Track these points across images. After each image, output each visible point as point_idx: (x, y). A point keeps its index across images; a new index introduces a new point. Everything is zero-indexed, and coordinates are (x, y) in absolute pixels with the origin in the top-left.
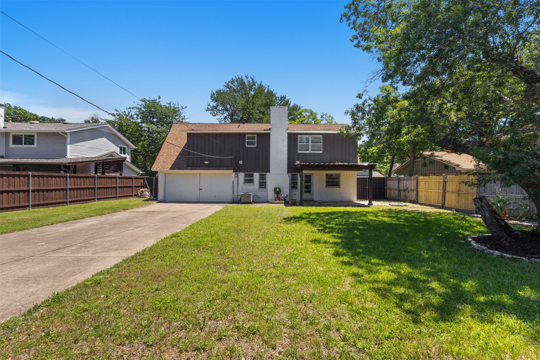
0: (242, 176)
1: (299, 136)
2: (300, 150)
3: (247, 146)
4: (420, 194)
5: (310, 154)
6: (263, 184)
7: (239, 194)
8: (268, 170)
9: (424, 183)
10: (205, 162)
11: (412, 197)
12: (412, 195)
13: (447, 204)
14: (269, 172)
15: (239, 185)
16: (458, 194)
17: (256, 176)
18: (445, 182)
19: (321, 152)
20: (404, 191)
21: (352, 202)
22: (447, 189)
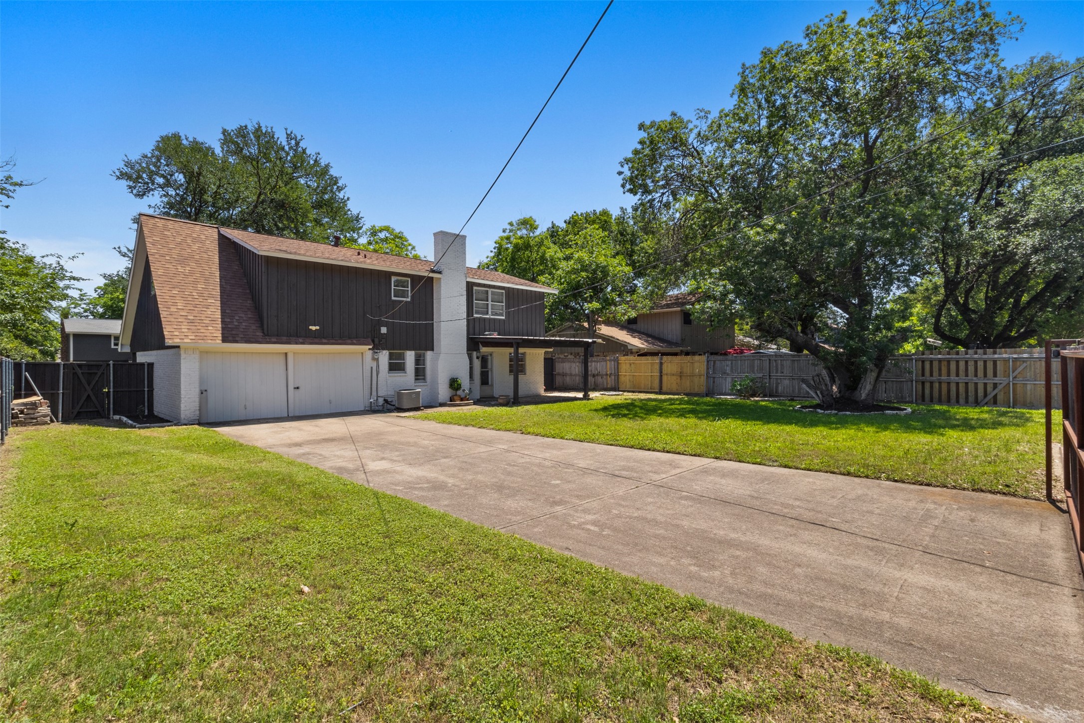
0: (384, 356)
1: (475, 288)
2: (477, 313)
3: (393, 298)
4: (622, 379)
5: (490, 319)
6: (420, 373)
7: (380, 394)
8: (429, 345)
9: (628, 366)
10: (310, 327)
11: (607, 384)
12: (607, 381)
13: (664, 389)
14: (432, 350)
15: (380, 375)
16: (681, 376)
17: (410, 356)
18: (661, 364)
19: (504, 318)
20: (594, 376)
21: (539, 396)
22: (664, 372)
